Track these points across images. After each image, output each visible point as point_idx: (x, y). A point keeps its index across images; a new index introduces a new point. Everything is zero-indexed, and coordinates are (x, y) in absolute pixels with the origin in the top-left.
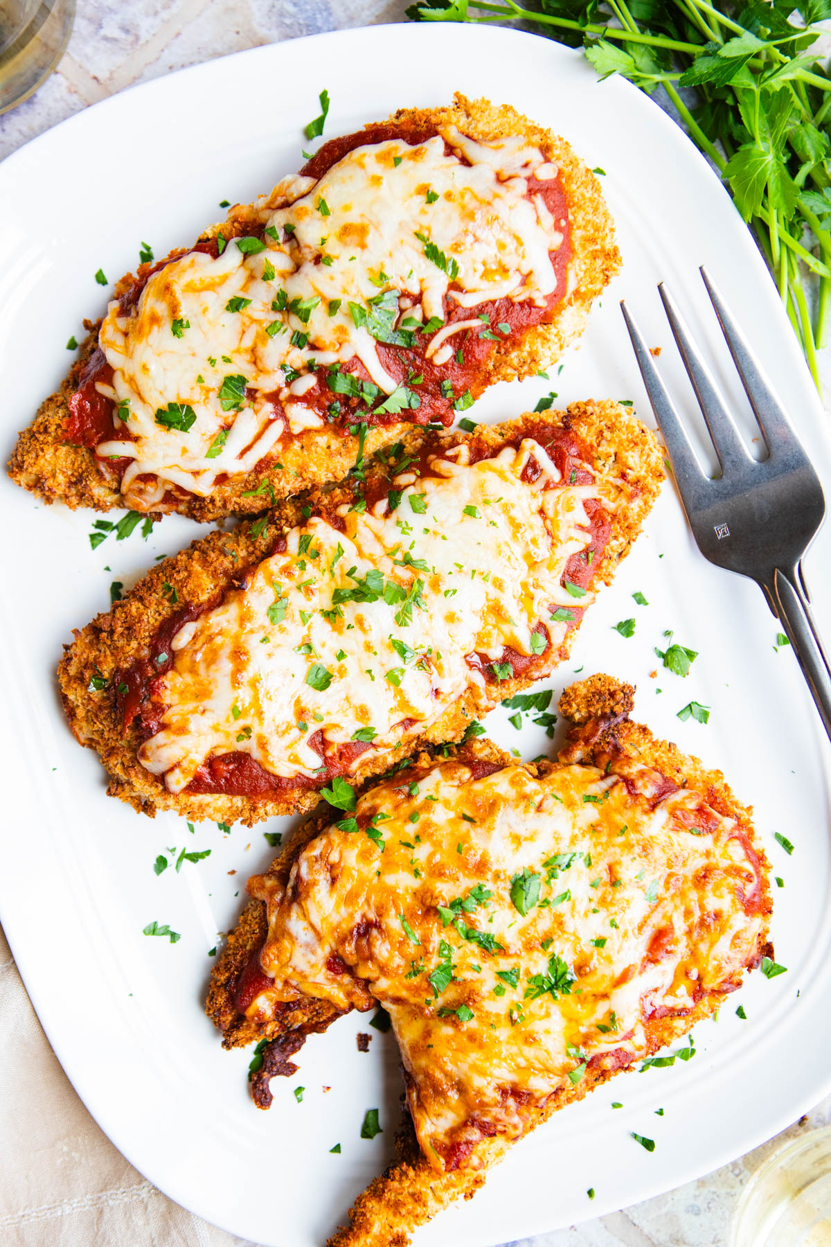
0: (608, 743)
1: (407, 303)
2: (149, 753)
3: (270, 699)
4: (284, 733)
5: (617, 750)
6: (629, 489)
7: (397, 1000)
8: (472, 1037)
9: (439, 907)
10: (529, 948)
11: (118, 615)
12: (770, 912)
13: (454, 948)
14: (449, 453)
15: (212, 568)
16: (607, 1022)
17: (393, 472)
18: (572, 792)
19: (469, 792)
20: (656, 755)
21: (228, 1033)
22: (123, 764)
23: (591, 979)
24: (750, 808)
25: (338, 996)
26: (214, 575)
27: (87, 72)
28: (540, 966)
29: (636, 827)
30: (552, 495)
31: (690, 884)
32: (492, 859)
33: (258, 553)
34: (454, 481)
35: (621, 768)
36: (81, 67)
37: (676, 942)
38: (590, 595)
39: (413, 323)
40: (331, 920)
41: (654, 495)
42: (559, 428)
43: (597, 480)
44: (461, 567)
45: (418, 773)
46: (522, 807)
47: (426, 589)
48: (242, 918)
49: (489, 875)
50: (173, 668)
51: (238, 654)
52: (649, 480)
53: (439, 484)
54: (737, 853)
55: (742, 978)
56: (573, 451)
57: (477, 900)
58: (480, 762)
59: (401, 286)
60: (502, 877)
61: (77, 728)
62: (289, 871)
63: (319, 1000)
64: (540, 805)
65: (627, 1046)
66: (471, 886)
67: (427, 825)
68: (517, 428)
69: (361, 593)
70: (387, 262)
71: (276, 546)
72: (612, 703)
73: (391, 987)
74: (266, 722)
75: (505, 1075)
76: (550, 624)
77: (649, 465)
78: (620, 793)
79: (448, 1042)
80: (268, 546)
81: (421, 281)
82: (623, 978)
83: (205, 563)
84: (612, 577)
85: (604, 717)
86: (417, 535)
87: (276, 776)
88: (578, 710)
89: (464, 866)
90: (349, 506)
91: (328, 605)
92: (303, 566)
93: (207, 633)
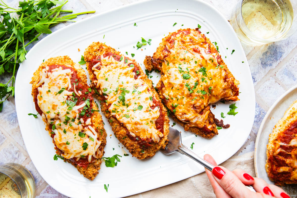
0: (157, 61)
1: (69, 99)
2: (156, 141)
3: (145, 117)
4: (151, 114)
5: (158, 59)
6: (101, 49)
7: (208, 101)
8: (215, 87)
9: (190, 93)
10: (197, 76)
11: (129, 148)
12: (190, 29)
13: (198, 90)
14: (95, 84)
15: (119, 130)
16: (211, 61)
17: (99, 95)
18: (167, 68)
19: (167, 88)
20: (159, 51)
21: (215, 134)
22: (158, 146)
23: (203, 64)
24: (169, 33)
25: (208, 112)
26: (120, 129)
27: (25, 161)
28: (201, 73)
29: (174, 55)
30: (103, 63)
31: (184, 45)
32: (180, 83)
33: (116, 121)
34: (101, 83)
35: (162, 58)
36: (24, 162)
37: (196, 47)
38: (122, 56)
39: (73, 98)
40: (193, 114)
41: (102, 44)
42: (90, 63)
43: (100, 55)
44: (117, 81)
45: (164, 98)
46: (170, 78)
47: (122, 88)
48: (193, 132)
49: (183, 84)
50: (139, 137)
51: (136, 124)
52: (99, 45)
53: (101, 86)
54: (178, 36)
55: (202, 34)
56: (94, 60)
57: (188, 86)
58: (161, 86)
59: (65, 99)
60: (183, 81)
61: (152, 156)
62: (183, 123)
63: (208, 116)
64: (169, 74)
65: (216, 57)
66: (185, 87)
67: (174, 96)
68: (90, 71)
69: (123, 100)
70: (60, 101)
71: (114, 117)
72: (149, 60)
73: (206, 102)
74: (149, 118)
75: (222, 81)
76: (128, 63)
77: (96, 45)
78: (167, 58)
79: (216, 92)
80: (114, 119)
81: (65, 95)
82: (202, 57)
83: (118, 131)
84: (119, 51)
85: (152, 62)
86: (111, 90)
87: (160, 116)
88: (151, 67)
89: (181, 89)
90: (106, 103)
91: (126, 106)
92: (118, 112)
93: (132, 130)
